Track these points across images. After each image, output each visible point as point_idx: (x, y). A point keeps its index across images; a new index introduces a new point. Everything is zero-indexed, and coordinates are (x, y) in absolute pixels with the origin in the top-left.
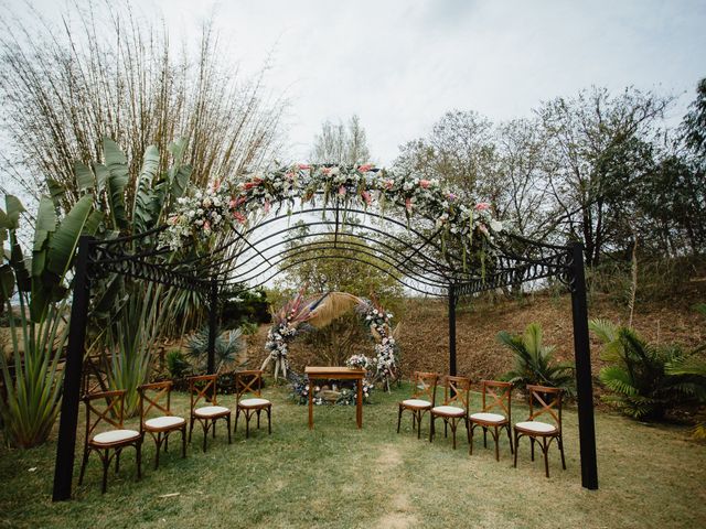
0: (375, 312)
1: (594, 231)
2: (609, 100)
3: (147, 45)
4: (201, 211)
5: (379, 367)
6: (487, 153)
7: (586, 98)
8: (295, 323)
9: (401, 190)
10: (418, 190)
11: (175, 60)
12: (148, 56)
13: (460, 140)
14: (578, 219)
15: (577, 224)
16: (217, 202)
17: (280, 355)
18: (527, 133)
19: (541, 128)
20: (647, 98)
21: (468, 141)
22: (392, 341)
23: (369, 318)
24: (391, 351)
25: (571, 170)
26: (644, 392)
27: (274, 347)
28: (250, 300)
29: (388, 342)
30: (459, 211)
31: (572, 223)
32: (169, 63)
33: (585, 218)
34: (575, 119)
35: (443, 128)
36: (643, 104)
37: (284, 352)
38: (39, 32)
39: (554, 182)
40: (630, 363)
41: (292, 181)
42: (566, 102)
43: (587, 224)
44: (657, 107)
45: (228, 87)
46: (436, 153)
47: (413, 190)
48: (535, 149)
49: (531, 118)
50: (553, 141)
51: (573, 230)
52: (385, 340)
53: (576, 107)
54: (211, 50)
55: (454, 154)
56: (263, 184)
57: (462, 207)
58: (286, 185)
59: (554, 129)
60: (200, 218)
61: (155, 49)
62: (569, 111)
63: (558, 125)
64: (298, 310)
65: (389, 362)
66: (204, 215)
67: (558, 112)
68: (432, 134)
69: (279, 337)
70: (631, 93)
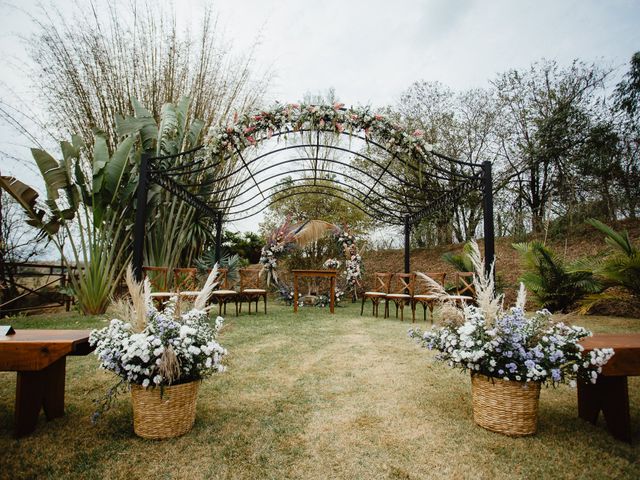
0: (346, 234)
1: (540, 189)
2: (558, 72)
3: (158, 25)
4: (226, 135)
5: (348, 278)
6: (447, 119)
7: (537, 70)
8: (283, 243)
9: (363, 122)
10: (374, 122)
11: (181, 37)
12: (158, 34)
13: (425, 108)
14: (526, 177)
15: (525, 183)
16: (236, 129)
17: (271, 268)
18: (483, 101)
19: (496, 96)
20: (590, 70)
21: (432, 109)
22: (359, 258)
23: (341, 239)
24: (358, 266)
25: (522, 135)
26: (550, 290)
27: (267, 261)
28: (241, 244)
29: (356, 259)
30: (403, 137)
31: (521, 182)
32: (176, 40)
33: (533, 177)
34: (527, 88)
35: (409, 97)
36: (587, 75)
37: (274, 265)
38: (74, 14)
39: (507, 146)
40: (542, 270)
41: (287, 116)
42: (520, 74)
43: (533, 183)
44: (598, 78)
45: (223, 61)
46: (402, 119)
47: (370, 122)
48: (490, 116)
49: (487, 87)
50: (507, 110)
51: (521, 188)
52: (353, 257)
53: (528, 78)
54: (211, 29)
55: (419, 119)
56: (268, 117)
57: (405, 134)
58: (283, 118)
59: (507, 99)
60: (224, 140)
61: (165, 28)
62: (522, 81)
63: (511, 95)
64: (286, 233)
65: (356, 274)
66: (228, 138)
67: (512, 82)
68: (400, 102)
69: (271, 253)
70: (577, 65)
